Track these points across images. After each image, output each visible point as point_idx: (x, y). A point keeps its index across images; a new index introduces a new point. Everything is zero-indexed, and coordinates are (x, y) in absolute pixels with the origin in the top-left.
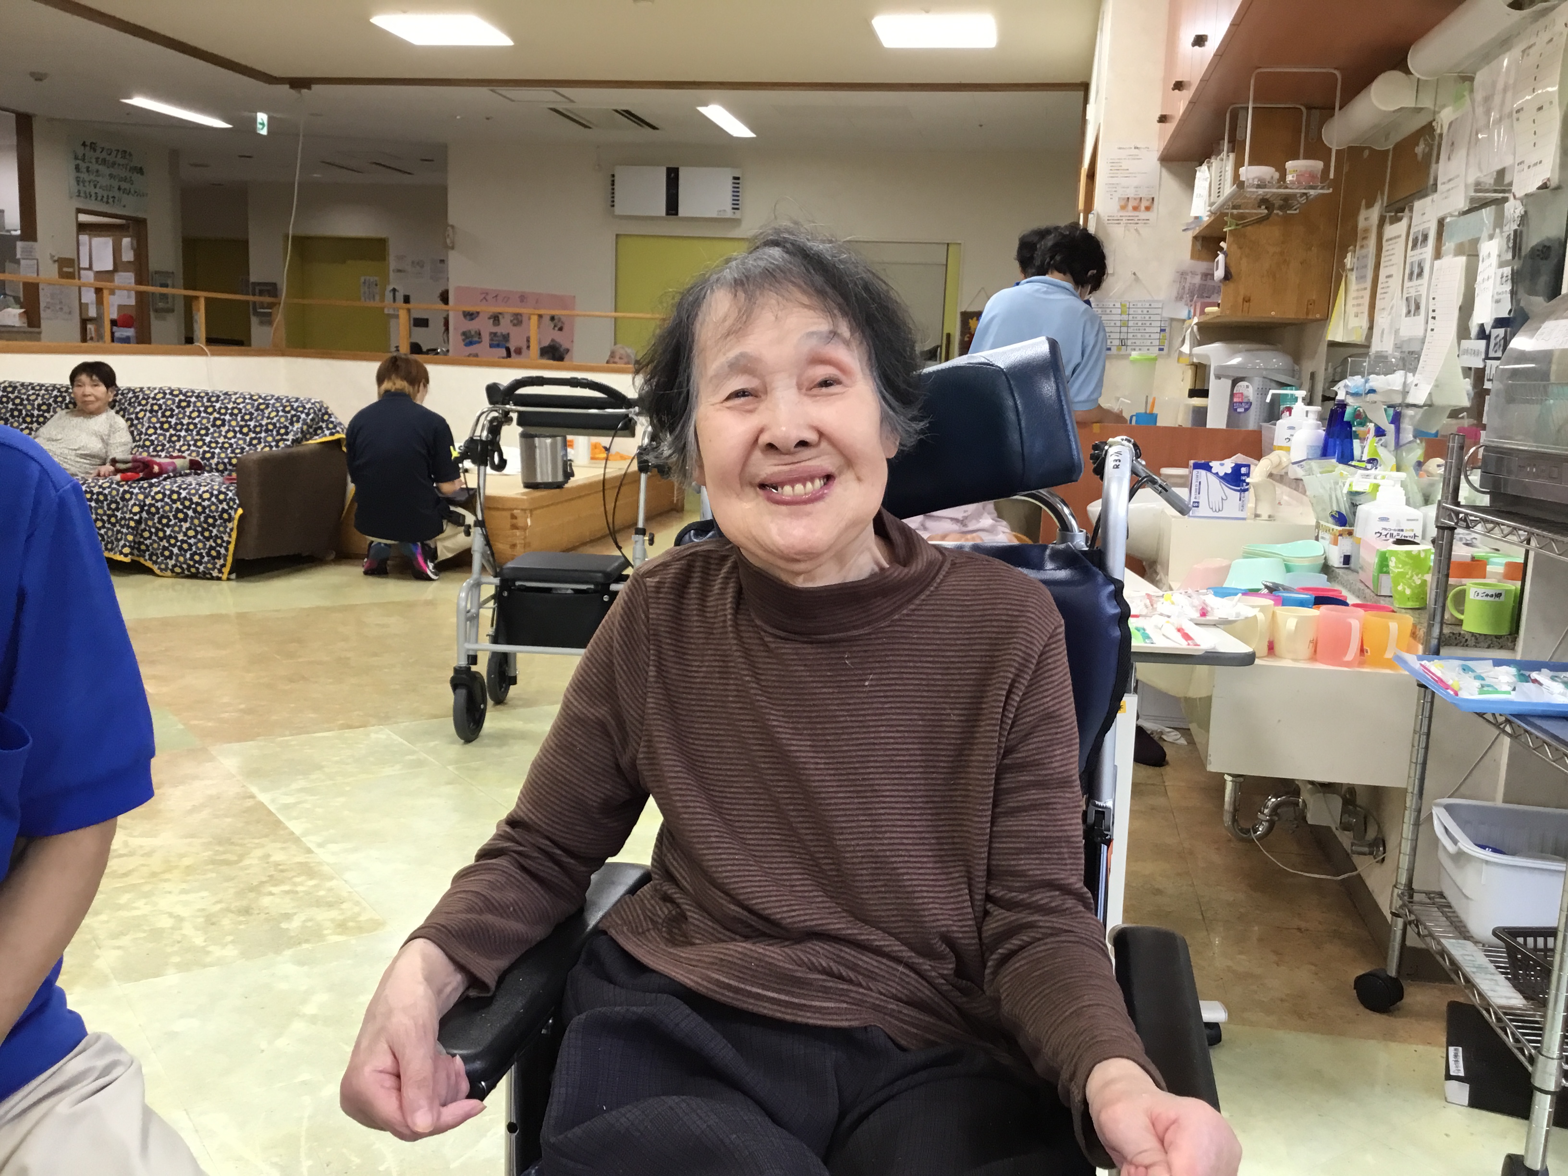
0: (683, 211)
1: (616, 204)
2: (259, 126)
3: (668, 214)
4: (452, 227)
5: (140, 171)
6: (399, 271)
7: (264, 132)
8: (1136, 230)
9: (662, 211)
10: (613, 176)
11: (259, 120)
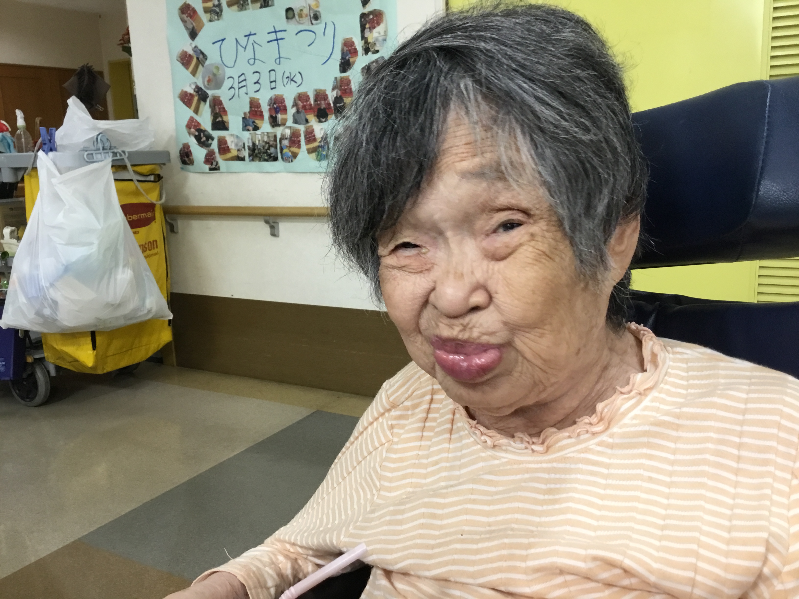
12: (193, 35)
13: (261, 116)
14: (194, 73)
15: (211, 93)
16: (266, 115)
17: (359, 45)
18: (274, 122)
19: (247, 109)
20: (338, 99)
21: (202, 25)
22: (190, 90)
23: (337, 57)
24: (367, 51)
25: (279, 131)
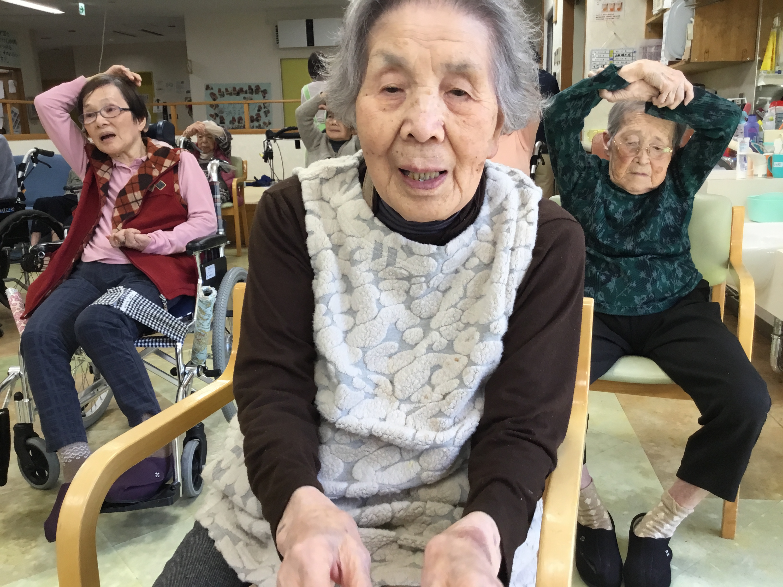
0: (316, 44)
1: (279, 42)
2: (81, 11)
3: (308, 45)
4: (190, 61)
5: (14, 42)
6: (160, 89)
7: (83, 14)
8: (613, 22)
9: (305, 44)
10: (277, 26)
11: (80, 7)
12: (214, 100)
13: (235, 121)
14: (214, 109)
15: (220, 115)
16: (237, 121)
17: (262, 106)
18: (239, 122)
19: (231, 119)
20: (257, 118)
21: (217, 98)
22: (213, 113)
23: (257, 109)
24: (265, 107)
25: (240, 125)
